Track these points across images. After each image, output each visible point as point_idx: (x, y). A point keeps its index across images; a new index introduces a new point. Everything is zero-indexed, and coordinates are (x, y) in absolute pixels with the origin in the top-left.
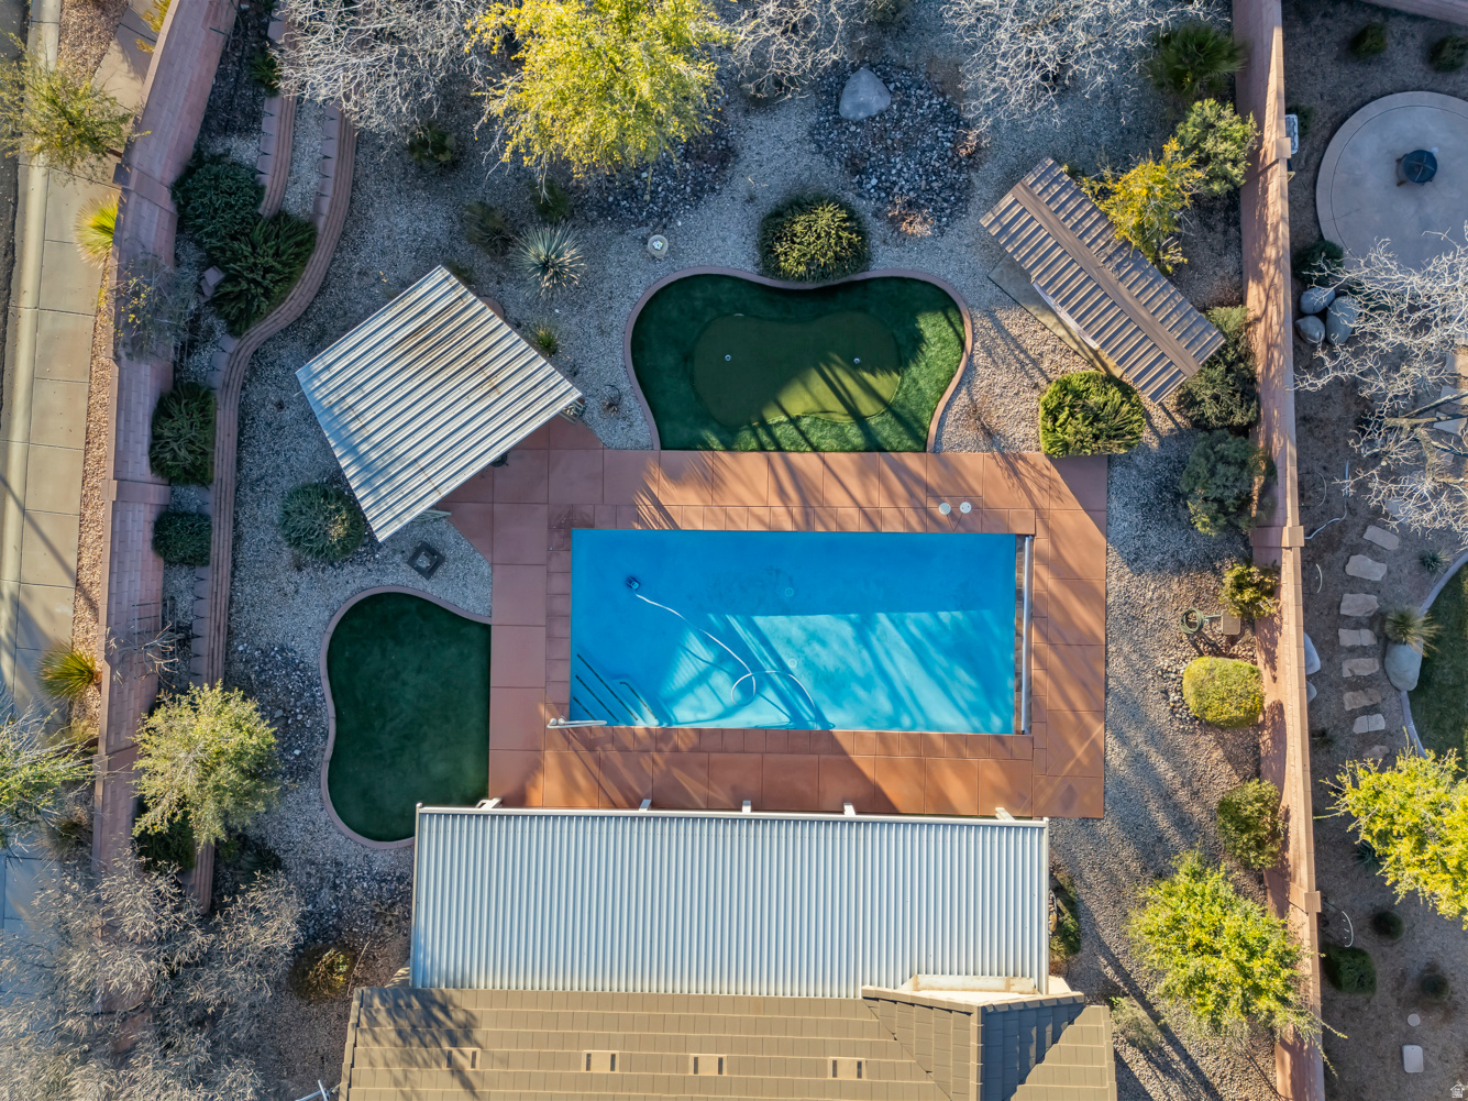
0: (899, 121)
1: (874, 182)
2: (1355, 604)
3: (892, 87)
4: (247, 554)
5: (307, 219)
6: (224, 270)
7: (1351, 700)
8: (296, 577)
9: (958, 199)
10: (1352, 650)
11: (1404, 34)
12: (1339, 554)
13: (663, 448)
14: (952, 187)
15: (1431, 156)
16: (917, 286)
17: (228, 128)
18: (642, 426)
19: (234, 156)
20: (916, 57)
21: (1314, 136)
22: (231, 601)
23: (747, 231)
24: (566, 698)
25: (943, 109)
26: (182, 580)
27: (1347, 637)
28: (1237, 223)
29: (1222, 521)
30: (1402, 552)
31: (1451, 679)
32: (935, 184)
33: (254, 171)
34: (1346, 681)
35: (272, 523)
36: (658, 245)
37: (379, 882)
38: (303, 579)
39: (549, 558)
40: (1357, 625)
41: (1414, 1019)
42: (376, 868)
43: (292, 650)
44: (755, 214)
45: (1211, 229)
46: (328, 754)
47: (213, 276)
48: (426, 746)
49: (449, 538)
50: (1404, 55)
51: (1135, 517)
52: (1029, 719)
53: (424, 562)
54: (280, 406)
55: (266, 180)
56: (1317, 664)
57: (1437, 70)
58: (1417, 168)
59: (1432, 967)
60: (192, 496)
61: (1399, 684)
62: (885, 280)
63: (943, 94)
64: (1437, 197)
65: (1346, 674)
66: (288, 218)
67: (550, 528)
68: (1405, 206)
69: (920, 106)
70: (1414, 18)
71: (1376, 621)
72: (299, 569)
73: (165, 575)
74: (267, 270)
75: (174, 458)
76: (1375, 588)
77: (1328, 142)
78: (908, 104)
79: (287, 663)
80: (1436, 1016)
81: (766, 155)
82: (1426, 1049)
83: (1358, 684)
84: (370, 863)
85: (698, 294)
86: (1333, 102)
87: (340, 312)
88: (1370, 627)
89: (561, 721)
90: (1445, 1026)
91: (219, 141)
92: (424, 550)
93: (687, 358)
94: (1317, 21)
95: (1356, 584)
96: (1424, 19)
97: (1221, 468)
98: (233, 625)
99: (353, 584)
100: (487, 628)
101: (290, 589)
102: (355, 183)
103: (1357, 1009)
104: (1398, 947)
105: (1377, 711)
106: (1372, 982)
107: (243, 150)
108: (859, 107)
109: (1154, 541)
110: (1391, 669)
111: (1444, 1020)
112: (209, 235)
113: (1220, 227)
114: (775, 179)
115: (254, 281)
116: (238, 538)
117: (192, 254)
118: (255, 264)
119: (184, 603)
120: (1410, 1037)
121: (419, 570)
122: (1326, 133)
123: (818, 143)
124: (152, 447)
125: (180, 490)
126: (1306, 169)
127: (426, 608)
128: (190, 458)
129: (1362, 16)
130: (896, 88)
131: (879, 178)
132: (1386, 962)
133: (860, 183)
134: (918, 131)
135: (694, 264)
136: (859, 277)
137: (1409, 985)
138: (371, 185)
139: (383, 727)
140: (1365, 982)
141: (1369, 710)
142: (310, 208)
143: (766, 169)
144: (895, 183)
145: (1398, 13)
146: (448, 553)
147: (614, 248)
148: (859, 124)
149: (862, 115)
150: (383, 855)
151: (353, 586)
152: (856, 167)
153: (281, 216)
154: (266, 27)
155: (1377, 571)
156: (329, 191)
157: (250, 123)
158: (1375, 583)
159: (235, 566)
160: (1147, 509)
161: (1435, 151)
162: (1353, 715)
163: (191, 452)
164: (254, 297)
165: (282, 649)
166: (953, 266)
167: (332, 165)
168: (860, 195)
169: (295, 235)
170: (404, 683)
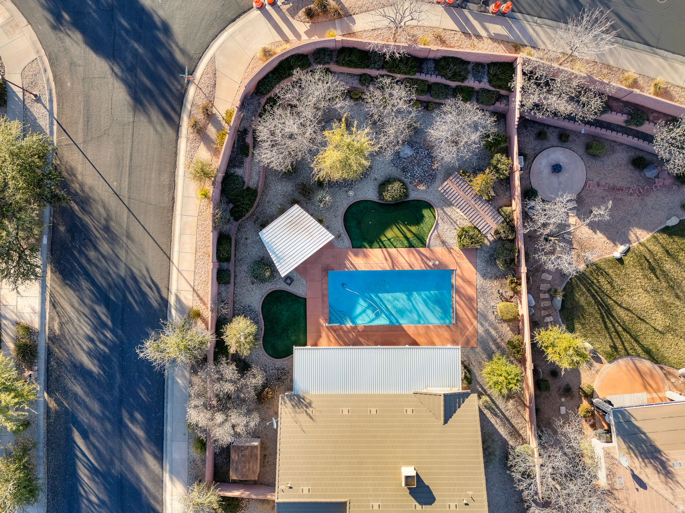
0: (416, 157)
1: (410, 174)
2: (544, 287)
3: (414, 149)
4: (238, 280)
5: (254, 188)
6: (234, 203)
7: (543, 313)
8: (252, 286)
9: (433, 178)
10: (543, 299)
11: (553, 132)
12: (539, 273)
13: (353, 248)
14: (431, 175)
15: (560, 165)
16: (422, 202)
17: (235, 166)
18: (347, 242)
19: (236, 174)
20: (420, 139)
21: (529, 159)
22: (234, 293)
23: (375, 188)
24: (328, 318)
25: (428, 154)
26: (223, 288)
27: (542, 296)
28: (509, 183)
29: (506, 266)
30: (556, 272)
31: (570, 307)
32: (426, 175)
33: (242, 177)
34: (542, 308)
35: (245, 271)
36: (351, 193)
37: (278, 370)
38: (254, 287)
39: (322, 279)
40: (545, 292)
41: (563, 400)
42: (276, 366)
43: (251, 306)
44: (377, 183)
45: (503, 185)
46: (262, 335)
47: (231, 206)
48: (289, 332)
49: (296, 276)
50: (553, 138)
51: (484, 264)
52: (456, 321)
53: (289, 281)
54: (246, 239)
55: (246, 180)
56: (533, 303)
57: (562, 142)
58: (557, 169)
59: (568, 385)
60: (225, 265)
61: (556, 308)
62: (413, 200)
63: (428, 150)
64: (563, 177)
65: (542, 306)
66: (251, 189)
67: (322, 270)
68: (554, 179)
69: (422, 153)
70: (555, 127)
71: (549, 291)
72: (253, 284)
73: (218, 287)
74: (247, 204)
75: (223, 256)
76: (549, 282)
77: (533, 161)
78: (418, 153)
79: (250, 310)
80: (569, 398)
81: (379, 167)
82: (566, 408)
83: (545, 309)
84: (275, 365)
85: (362, 206)
86: (534, 150)
87: (262, 213)
88: (548, 293)
89: (327, 324)
90: (571, 401)
91: (232, 170)
92: (289, 279)
93: (359, 223)
94: (529, 128)
95: (544, 281)
96: (558, 127)
97: (505, 252)
98: (235, 300)
99: (269, 288)
100: (305, 299)
101: (250, 290)
102: (266, 177)
103: (547, 397)
104: (558, 380)
105: (551, 316)
106: (549, 388)
107: (239, 172)
108: (405, 154)
109: (489, 271)
110: (554, 304)
111: (571, 400)
112: (231, 195)
113: (505, 184)
114: (382, 174)
115: (243, 207)
116: (235, 276)
117: (225, 199)
118: (244, 203)
119: (224, 294)
120: (562, 404)
121: (287, 284)
122: (532, 159)
123: (393, 163)
124: (217, 253)
125: (221, 263)
126: (526, 170)
127: (289, 294)
128: (227, 255)
129: (541, 127)
130: (415, 149)
131: (411, 173)
132: (554, 385)
133: (406, 175)
134: (421, 160)
135: (361, 197)
136: (406, 200)
137: (561, 390)
138: (270, 177)
139: (277, 327)
140: (547, 388)
141: (548, 316)
142: (255, 186)
143: (380, 171)
144: (415, 174)
145: (551, 126)
146: (294, 279)
147: (338, 194)
148: (405, 158)
149: (406, 156)
150: (279, 363)
151: (268, 288)
152: (404, 170)
153: (248, 188)
154: (245, 139)
155: (550, 278)
156: (261, 181)
157: (241, 164)
158: (549, 281)
159: (235, 284)
160: (487, 262)
161: (561, 164)
162: (544, 317)
163: (227, 254)
164: (243, 211)
165: (249, 307)
166: (432, 196)
167: (261, 173)
168: (405, 178)
169: (252, 193)
170: (283, 315)
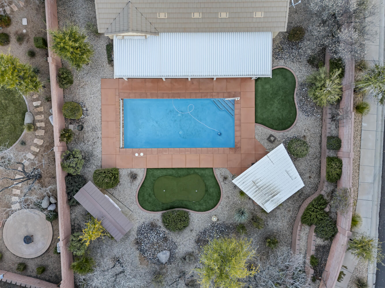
0: (155, 250)
1: (161, 235)
2: (41, 133)
3: (157, 259)
4: (318, 139)
5: (304, 224)
6: (325, 212)
7: (41, 109)
8: (305, 134)
9: (140, 231)
10: (42, 121)
11: (32, 272)
12: (45, 145)
13: (212, 168)
14: (142, 234)
15: (25, 243)
16: (150, 209)
18: (218, 174)
20: (151, 267)
21: (53, 247)
22: (322, 128)
23: (192, 222)
24: (236, 105)
25: (144, 253)
26: (334, 133)
27: (43, 124)
28: (72, 226)
29: (74, 152)
30: (30, 146)
31: (17, 115)
32: (146, 235)
33: (317, 236)
34: (43, 114)
35: (311, 148)
36: (214, 219)
37: (282, 57)
39: (240, 140)
40: (40, 128)
41: (24, 31)
42: (283, 61)
43: (306, 115)
44: (190, 227)
45: (78, 224)
46: (296, 89)
47: (327, 210)
48: (271, 92)
49: (266, 145)
50: (32, 267)
51: (95, 153)
52: (120, 103)
53: (272, 139)
54: (310, 177)
55: (314, 234)
56: (50, 118)
57: (24, 263)
58: (28, 240)
59: (20, 44)
60: (332, 154)
61: (30, 113)
62: (158, 211)
63: (144, 257)
64: (23, 233)
65: (43, 116)
66: (308, 224)
67: (241, 148)
68: (31, 230)
69: (150, 254)
70: (30, 276)
71: (36, 129)
72: (304, 136)
73: (338, 134)
74: (313, 211)
75: (336, 163)
76: (36, 137)
77: (50, 246)
78: (153, 254)
79: (307, 112)
80: (19, 32)
81: (188, 242)
82: (22, 24)
83: (40, 113)
84: (285, 62)
85: (204, 207)
86: (49, 256)
87: (295, 201)
88: (37, 127)
89: (237, 99)
90: (17, 30)
92: (272, 142)
93: (207, 191)
94: (53, 275)
95: (41, 138)
96: (28, 276)
97: (74, 166)
98: (321, 122)
99: (291, 132)
100: (256, 122)
101: (307, 131)
102: (292, 234)
103: (38, 33)
104: (29, 49)
105: (35, 106)
108: (165, 254)
109: (90, 147)
110: (32, 117)
112: (328, 220)
113: (76, 225)
114: (186, 235)
116: (320, 143)
117: (333, 215)
118: (316, 213)
119: (333, 127)
120: (25, 27)
121: (273, 136)
122: (51, 248)
123: (175, 245)
124: (342, 166)
125: (335, 156)
126: (55, 239)
127: (272, 127)
129: (43, 277)
132: (31, 45)
133: (164, 235)
134: (150, 248)
135: (205, 214)
136: (164, 211)
137: (26, 40)
138: (288, 233)
139: (282, 97)
140: (36, 40)
141: (37, 107)
142: (303, 227)
143: (188, 238)
144: (156, 235)
145: (34, 277)
146: (266, 141)
147: (226, 218)
148: (165, 249)
149: (164, 252)
150: (281, 64)
152: (165, 239)
153: (310, 225)
154: (314, 272)
155: (36, 141)
156: (298, 231)
157: (318, 248)
159: (321, 136)
160: (92, 155)
162: (41, 105)
163: (332, 165)
164: (316, 204)
165: (308, 116)
166: (141, 214)
167: (298, 238)
168: (164, 232)
169: (306, 220)
170: (277, 108)
